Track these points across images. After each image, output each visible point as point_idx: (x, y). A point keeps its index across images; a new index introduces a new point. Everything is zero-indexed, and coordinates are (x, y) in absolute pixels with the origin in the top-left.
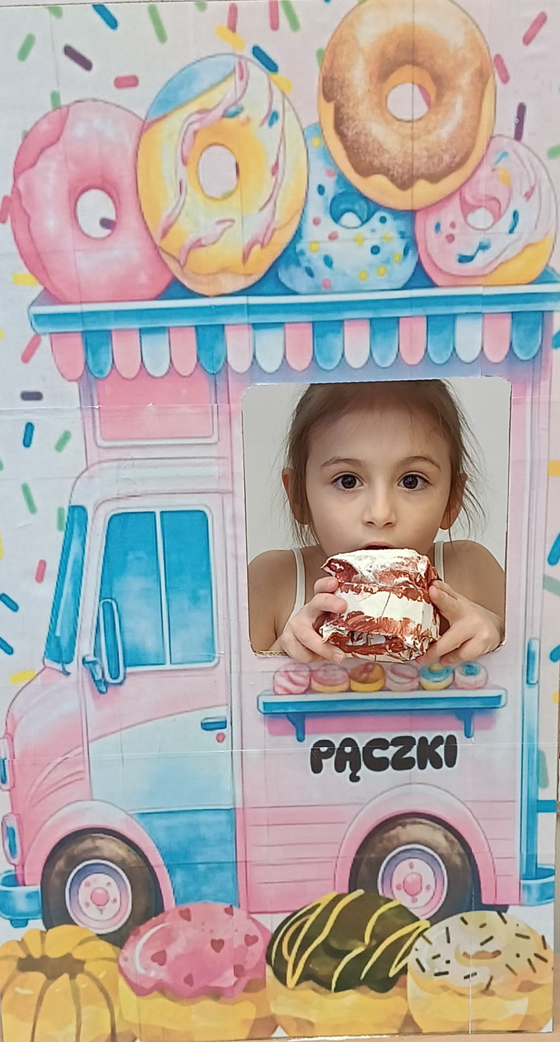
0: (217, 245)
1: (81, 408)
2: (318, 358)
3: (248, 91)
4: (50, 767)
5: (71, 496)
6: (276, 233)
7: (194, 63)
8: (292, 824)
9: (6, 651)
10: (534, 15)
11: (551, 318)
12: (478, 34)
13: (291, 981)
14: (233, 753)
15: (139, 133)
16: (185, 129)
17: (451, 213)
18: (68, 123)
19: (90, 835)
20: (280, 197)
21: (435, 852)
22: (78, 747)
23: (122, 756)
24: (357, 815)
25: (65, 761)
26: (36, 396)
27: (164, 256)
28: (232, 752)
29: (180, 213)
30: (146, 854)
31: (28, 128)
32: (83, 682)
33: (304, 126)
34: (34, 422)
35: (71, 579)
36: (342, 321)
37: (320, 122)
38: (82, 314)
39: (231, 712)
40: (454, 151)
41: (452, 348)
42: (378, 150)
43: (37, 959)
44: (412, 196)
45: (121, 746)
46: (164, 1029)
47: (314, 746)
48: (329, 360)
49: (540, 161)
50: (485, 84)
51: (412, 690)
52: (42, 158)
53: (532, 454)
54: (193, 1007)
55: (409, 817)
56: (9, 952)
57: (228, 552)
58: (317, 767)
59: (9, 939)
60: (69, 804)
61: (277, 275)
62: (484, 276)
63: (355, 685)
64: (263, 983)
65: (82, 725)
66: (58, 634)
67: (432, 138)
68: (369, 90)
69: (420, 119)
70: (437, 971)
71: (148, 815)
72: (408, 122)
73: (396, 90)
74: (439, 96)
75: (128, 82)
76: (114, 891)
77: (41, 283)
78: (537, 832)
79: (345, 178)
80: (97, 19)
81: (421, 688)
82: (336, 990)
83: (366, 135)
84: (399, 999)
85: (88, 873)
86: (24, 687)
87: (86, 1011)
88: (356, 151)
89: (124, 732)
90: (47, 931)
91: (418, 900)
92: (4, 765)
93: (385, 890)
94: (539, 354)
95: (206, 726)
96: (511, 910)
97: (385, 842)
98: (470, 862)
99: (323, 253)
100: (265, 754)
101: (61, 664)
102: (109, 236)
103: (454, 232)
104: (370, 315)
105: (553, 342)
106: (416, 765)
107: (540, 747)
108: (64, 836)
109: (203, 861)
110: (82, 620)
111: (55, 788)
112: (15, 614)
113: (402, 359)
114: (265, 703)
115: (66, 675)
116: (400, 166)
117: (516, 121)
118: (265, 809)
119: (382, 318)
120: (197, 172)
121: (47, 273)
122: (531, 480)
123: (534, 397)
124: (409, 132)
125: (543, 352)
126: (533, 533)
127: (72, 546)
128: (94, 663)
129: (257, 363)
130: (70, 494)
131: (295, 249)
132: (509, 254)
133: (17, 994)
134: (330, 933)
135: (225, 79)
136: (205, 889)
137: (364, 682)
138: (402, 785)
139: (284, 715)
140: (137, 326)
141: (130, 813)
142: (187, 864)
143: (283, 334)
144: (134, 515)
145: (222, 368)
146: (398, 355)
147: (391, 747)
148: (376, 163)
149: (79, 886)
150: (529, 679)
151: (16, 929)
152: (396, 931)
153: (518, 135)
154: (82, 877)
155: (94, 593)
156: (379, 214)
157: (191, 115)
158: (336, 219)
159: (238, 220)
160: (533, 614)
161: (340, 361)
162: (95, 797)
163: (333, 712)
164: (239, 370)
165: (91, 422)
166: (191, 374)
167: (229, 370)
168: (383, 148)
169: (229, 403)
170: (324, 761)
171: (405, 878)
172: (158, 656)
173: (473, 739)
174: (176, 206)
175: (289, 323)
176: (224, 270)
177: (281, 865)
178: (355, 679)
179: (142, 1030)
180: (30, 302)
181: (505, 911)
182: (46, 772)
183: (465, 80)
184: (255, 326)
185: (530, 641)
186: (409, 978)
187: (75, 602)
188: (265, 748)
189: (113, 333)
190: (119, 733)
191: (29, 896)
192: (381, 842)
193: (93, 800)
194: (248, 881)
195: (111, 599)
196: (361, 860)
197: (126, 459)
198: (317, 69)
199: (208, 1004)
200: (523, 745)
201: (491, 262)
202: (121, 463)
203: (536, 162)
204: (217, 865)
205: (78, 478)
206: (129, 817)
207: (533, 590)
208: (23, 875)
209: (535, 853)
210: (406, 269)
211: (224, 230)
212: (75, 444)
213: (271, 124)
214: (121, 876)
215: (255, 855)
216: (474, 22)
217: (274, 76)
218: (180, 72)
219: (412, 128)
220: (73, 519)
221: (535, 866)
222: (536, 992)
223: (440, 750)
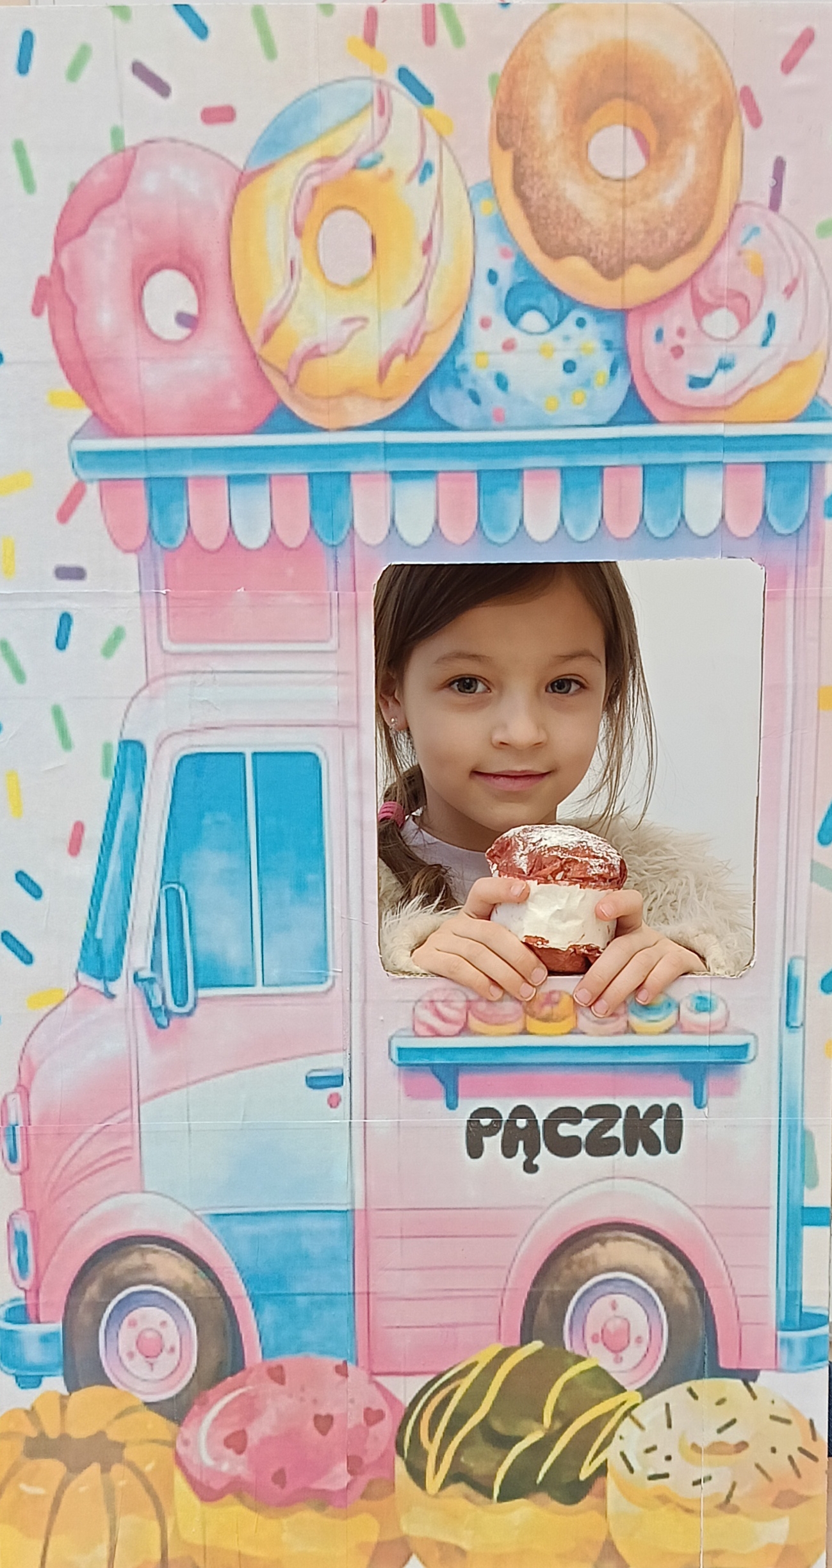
0: (342, 355)
1: (140, 593)
2: (484, 525)
3: (391, 131)
4: (82, 1140)
5: (123, 725)
6: (428, 339)
7: (315, 90)
8: (437, 1237)
9: (22, 959)
10: (796, 31)
11: (823, 473)
12: (717, 57)
13: (434, 1481)
14: (353, 1125)
15: (235, 189)
16: (299, 184)
17: (679, 315)
18: (134, 173)
19: (137, 1246)
20: (433, 287)
21: (650, 1284)
22: (125, 1109)
23: (189, 1125)
24: (534, 1224)
25: (105, 1130)
26: (77, 574)
27: (266, 369)
28: (350, 1123)
29: (290, 306)
30: (221, 1279)
31: (77, 179)
32: (133, 1010)
33: (469, 184)
34: (73, 613)
35: (119, 852)
36: (520, 471)
37: (492, 180)
38: (146, 452)
39: (350, 1062)
40: (683, 224)
41: (679, 514)
42: (576, 221)
43: (52, 1440)
44: (623, 288)
45: (188, 1110)
46: (240, 1554)
47: (471, 1117)
48: (501, 528)
49: (806, 241)
50: (728, 128)
51: (617, 1033)
52: (96, 222)
53: (795, 676)
54: (285, 1521)
55: (612, 1230)
56: (12, 1426)
57: (350, 817)
58: (475, 1150)
59: (12, 1407)
60: (108, 1198)
61: (428, 401)
62: (726, 408)
63: (534, 1025)
64: (391, 1484)
65: (131, 1075)
66: (99, 934)
67: (652, 205)
68: (563, 134)
69: (635, 177)
70: (652, 1473)
71: (226, 1217)
72: (618, 180)
73: (600, 135)
74: (663, 145)
75: (218, 115)
76: (171, 1336)
77: (90, 405)
78: (802, 1257)
79: (527, 259)
80: (180, 24)
81: (630, 1030)
82: (501, 1499)
83: (558, 199)
84: (596, 1516)
85: (134, 1306)
86: (47, 1015)
87: (125, 1523)
88: (543, 221)
89: (192, 1088)
90: (70, 1394)
91: (624, 1359)
92: (14, 1135)
93: (574, 1344)
94: (806, 526)
95: (314, 1082)
96: (763, 1376)
97: (575, 1267)
98: (702, 1301)
99: (495, 370)
100: (399, 1127)
101: (102, 980)
102: (188, 338)
103: (683, 342)
104: (561, 462)
105: (825, 508)
106: (622, 1149)
107: (807, 1124)
108: (99, 1247)
109: (307, 1292)
110: (135, 914)
111: (88, 1172)
112: (37, 903)
113: (607, 529)
114: (400, 1049)
115: (108, 998)
116: (606, 245)
117: (772, 182)
118: (397, 1212)
119: (578, 467)
120: (316, 248)
121: (98, 392)
122: (793, 715)
123: (797, 589)
124: (619, 195)
125: (812, 523)
126: (797, 796)
127: (123, 802)
128: (151, 981)
129: (397, 531)
130: (121, 722)
131: (454, 362)
132: (763, 375)
133: (21, 1493)
134: (492, 1408)
135: (358, 113)
136: (308, 1335)
137: (546, 1020)
138: (600, 1180)
139: (428, 1068)
140: (224, 472)
141: (198, 1213)
142: (280, 1295)
143: (435, 488)
144: (214, 757)
145: (346, 537)
146: (602, 524)
147: (584, 1120)
148: (572, 239)
149: (120, 1326)
150: (789, 1020)
151: (24, 1390)
152: (591, 1407)
153: (775, 204)
154: (125, 1311)
155: (153, 875)
156: (575, 314)
157: (310, 164)
158: (514, 320)
159: (373, 319)
160: (795, 921)
161: (518, 530)
162: (148, 1187)
163: (500, 1065)
164: (370, 541)
165: (155, 614)
166: (301, 546)
167: (356, 541)
168: (581, 218)
169: (355, 590)
170: (485, 1140)
171: (605, 1325)
172: (244, 973)
173: (706, 1109)
174: (285, 297)
175: (444, 472)
176: (351, 392)
177: (420, 1299)
178: (533, 1015)
179: (207, 1555)
180: (72, 433)
181: (754, 1380)
182: (76, 1146)
183: (698, 122)
184: (395, 475)
185: (791, 960)
186: (610, 1482)
187: (126, 888)
188: (399, 1118)
189: (190, 482)
190: (185, 1090)
191: (45, 1339)
192: (569, 1267)
193: (144, 1192)
194: (371, 1324)
195: (178, 883)
196: (540, 1294)
197: (204, 672)
198: (489, 103)
199: (307, 1516)
200: (780, 1120)
201: (736, 388)
202: (196, 677)
203: (800, 242)
204: (324, 1297)
205: (133, 699)
206: (196, 1220)
207: (796, 883)
208: (37, 1306)
209: (799, 1289)
210: (613, 396)
211: (353, 333)
212: (131, 646)
213: (422, 180)
214: (183, 1312)
215: (382, 1283)
216: (712, 40)
217: (427, 110)
218: (294, 102)
219: (624, 190)
220: (125, 761)
221: (798, 1308)
222: (802, 1508)
223: (658, 1127)
